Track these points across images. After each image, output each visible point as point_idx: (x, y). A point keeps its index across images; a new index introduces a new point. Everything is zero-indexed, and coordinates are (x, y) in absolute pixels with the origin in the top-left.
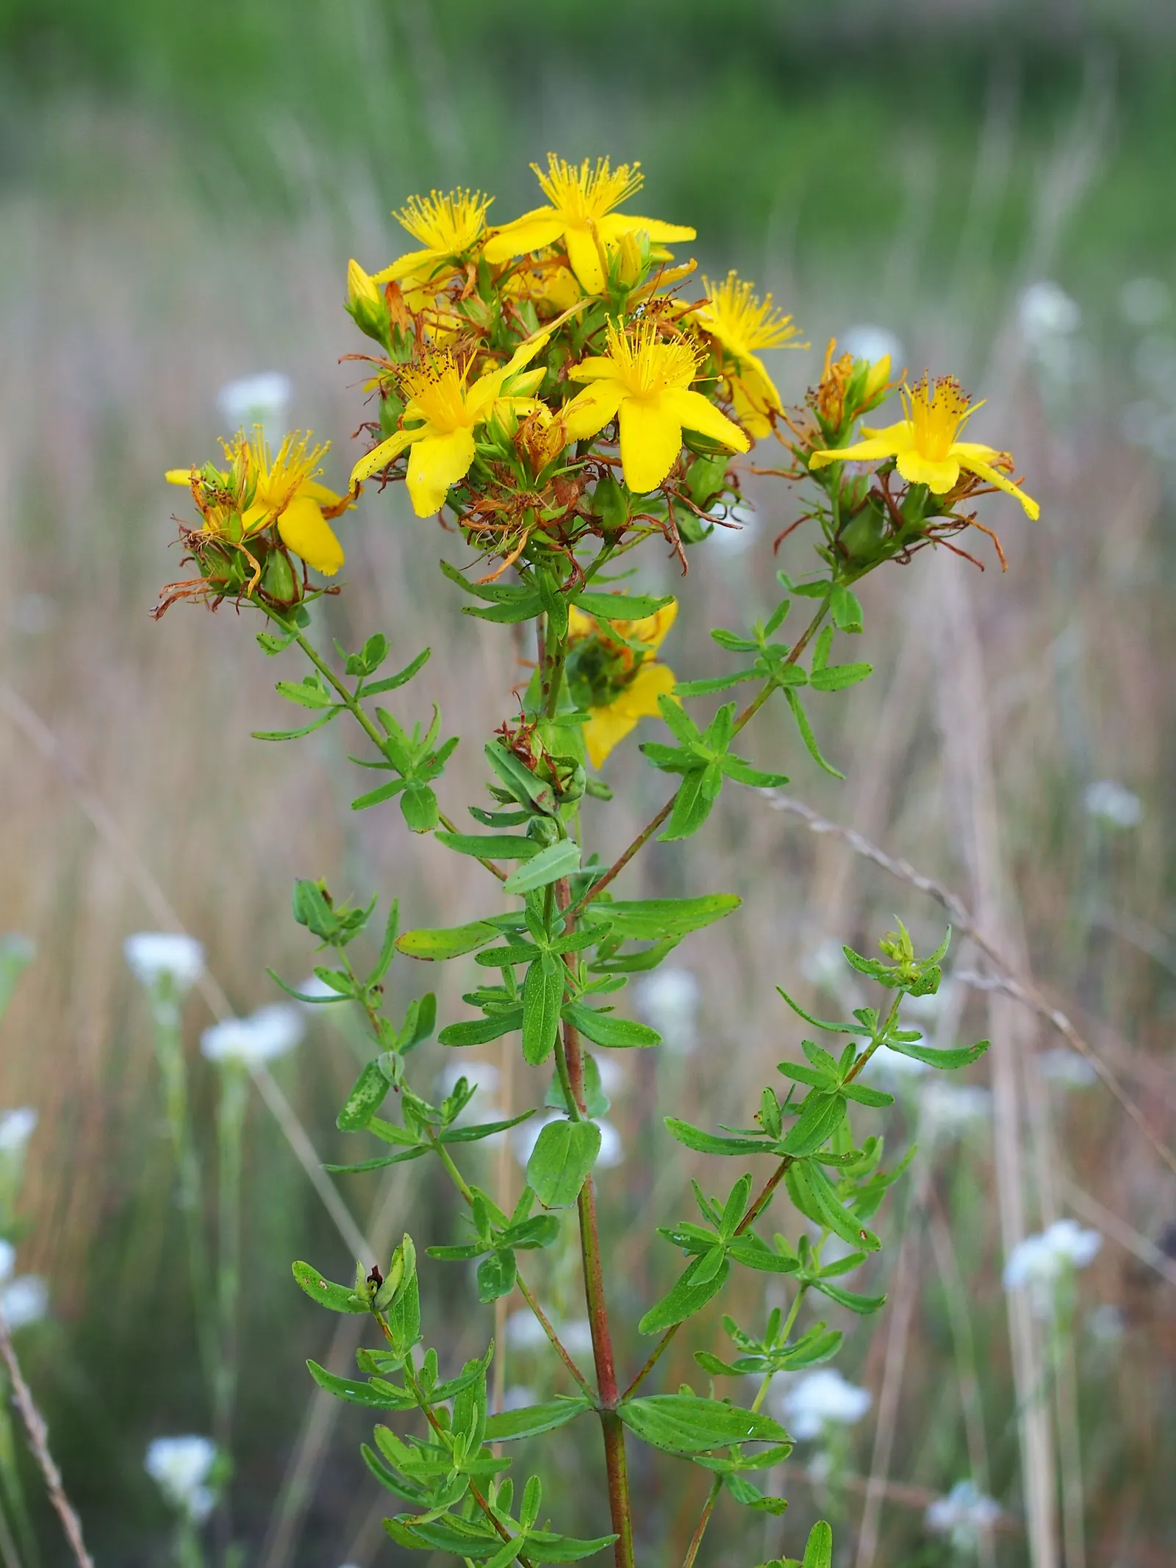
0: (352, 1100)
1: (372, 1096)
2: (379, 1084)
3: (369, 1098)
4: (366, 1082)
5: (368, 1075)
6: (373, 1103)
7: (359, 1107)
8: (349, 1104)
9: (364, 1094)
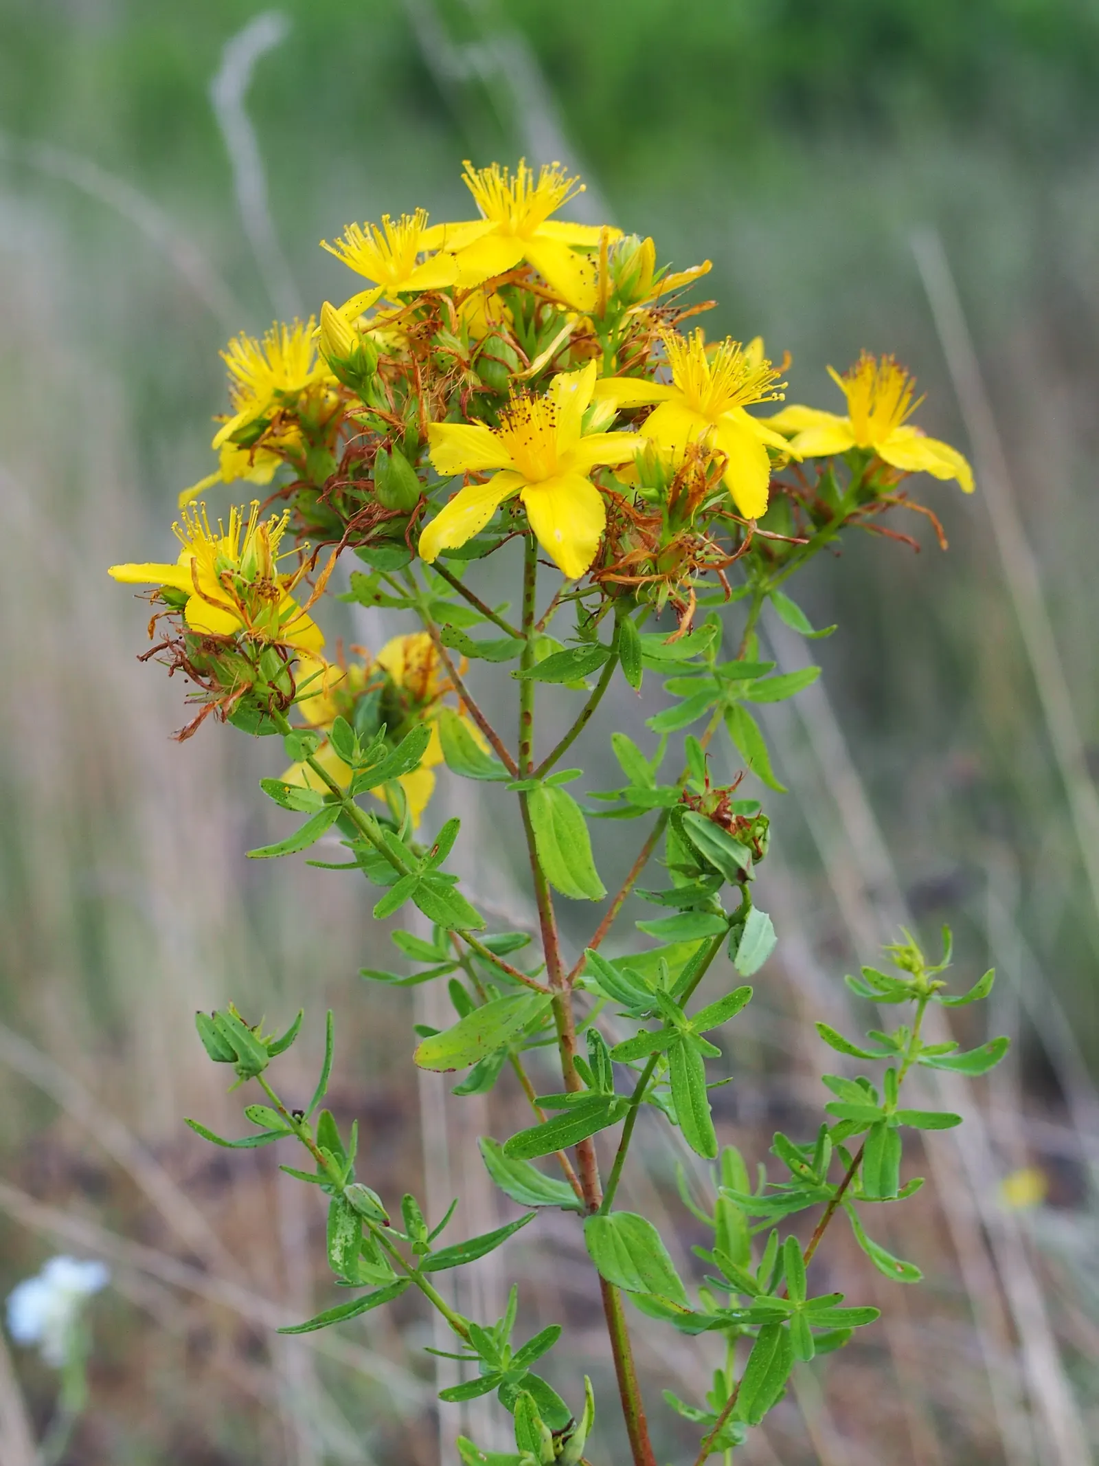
0: (334, 1247)
1: (348, 1237)
2: (352, 1223)
3: (347, 1241)
4: (338, 1223)
5: (337, 1215)
6: (353, 1245)
7: (342, 1253)
8: (332, 1252)
9: (340, 1238)
